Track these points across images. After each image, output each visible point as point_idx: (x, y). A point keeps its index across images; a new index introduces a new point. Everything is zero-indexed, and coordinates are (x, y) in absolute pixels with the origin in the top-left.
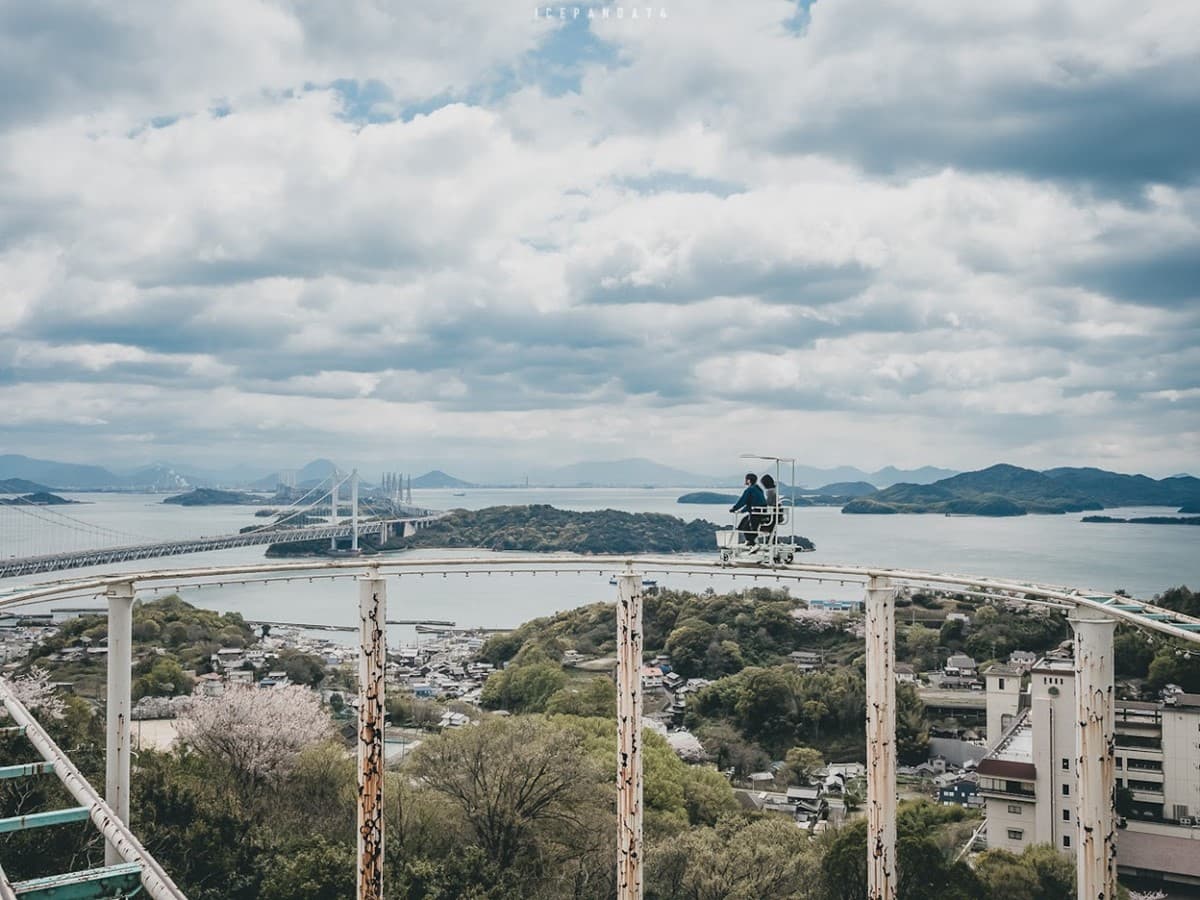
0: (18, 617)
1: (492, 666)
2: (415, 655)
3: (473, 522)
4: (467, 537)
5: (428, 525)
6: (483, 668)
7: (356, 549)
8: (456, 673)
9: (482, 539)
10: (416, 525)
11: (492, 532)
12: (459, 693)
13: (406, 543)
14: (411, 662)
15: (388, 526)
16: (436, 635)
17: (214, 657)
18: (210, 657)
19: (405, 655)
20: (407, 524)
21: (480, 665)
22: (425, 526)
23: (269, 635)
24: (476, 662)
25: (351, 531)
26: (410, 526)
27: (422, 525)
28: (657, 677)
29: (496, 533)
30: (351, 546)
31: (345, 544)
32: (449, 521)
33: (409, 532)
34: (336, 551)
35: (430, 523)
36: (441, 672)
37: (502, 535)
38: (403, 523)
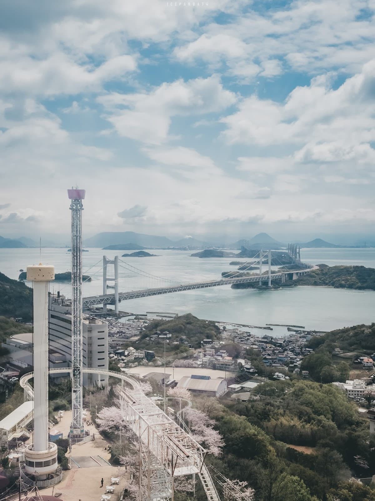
0: (135, 315)
1: (312, 350)
2: (282, 342)
3: (326, 273)
4: (322, 281)
5: (305, 274)
6: (308, 350)
7: (270, 286)
8: (297, 352)
9: (330, 282)
10: (299, 274)
11: (335, 278)
12: (295, 361)
13: (294, 283)
14: (280, 345)
15: (285, 275)
16: (295, 332)
17: (202, 342)
18: (201, 342)
19: (279, 342)
20: (294, 274)
21: (307, 349)
22: (303, 275)
23: (225, 331)
24: (306, 347)
25: (268, 278)
26: (296, 275)
27: (302, 274)
28: (371, 362)
29: (336, 279)
30: (268, 285)
31: (265, 283)
32: (314, 272)
33: (295, 278)
34: (261, 286)
35: (306, 273)
36: (291, 351)
37: (339, 280)
38: (292, 274)
